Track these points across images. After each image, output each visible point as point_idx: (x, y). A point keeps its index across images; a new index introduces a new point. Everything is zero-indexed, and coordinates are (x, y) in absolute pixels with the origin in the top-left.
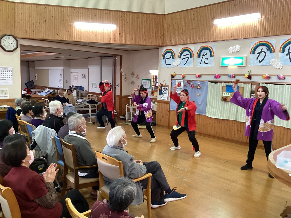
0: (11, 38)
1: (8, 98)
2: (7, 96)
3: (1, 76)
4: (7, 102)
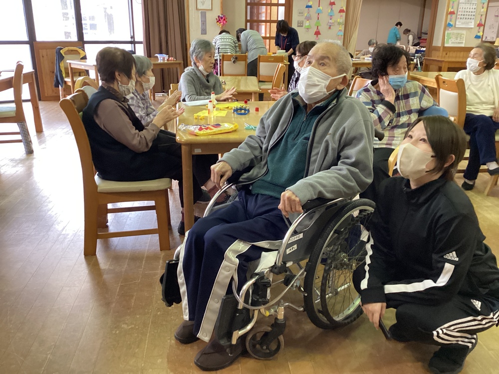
1: (463, 45)
2: (462, 43)
3: (460, 13)
4: (461, 51)
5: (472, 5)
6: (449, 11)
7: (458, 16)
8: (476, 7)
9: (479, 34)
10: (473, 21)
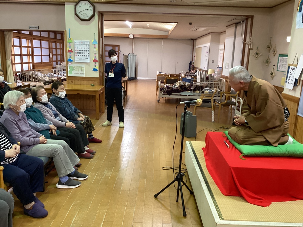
0: (86, 4)
1: (84, 76)
2: (83, 74)
3: (77, 52)
4: (83, 80)
5: (85, 45)
6: (68, 49)
7: (76, 54)
8: (89, 47)
9: (95, 68)
10: (89, 58)
